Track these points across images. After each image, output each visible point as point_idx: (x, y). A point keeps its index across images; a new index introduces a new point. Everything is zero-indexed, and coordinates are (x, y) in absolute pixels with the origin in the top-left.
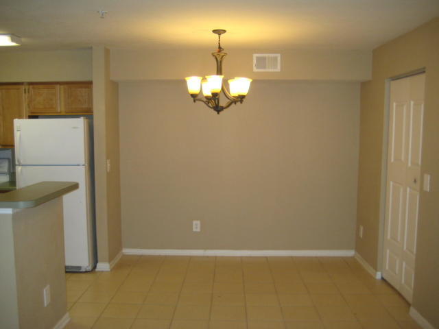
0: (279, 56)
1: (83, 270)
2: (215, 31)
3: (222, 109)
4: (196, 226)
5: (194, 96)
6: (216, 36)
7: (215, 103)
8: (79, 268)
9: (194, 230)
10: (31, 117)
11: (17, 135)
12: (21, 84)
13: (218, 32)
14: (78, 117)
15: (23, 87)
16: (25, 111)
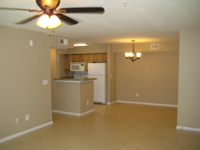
0: (158, 44)
1: (103, 104)
2: (132, 41)
3: (134, 61)
4: (137, 95)
5: (127, 57)
6: (133, 42)
7: (132, 59)
8: (102, 103)
9: (137, 96)
10: (93, 63)
11: (88, 67)
12: (91, 54)
13: (133, 41)
14: (103, 63)
15: (91, 55)
16: (92, 61)
